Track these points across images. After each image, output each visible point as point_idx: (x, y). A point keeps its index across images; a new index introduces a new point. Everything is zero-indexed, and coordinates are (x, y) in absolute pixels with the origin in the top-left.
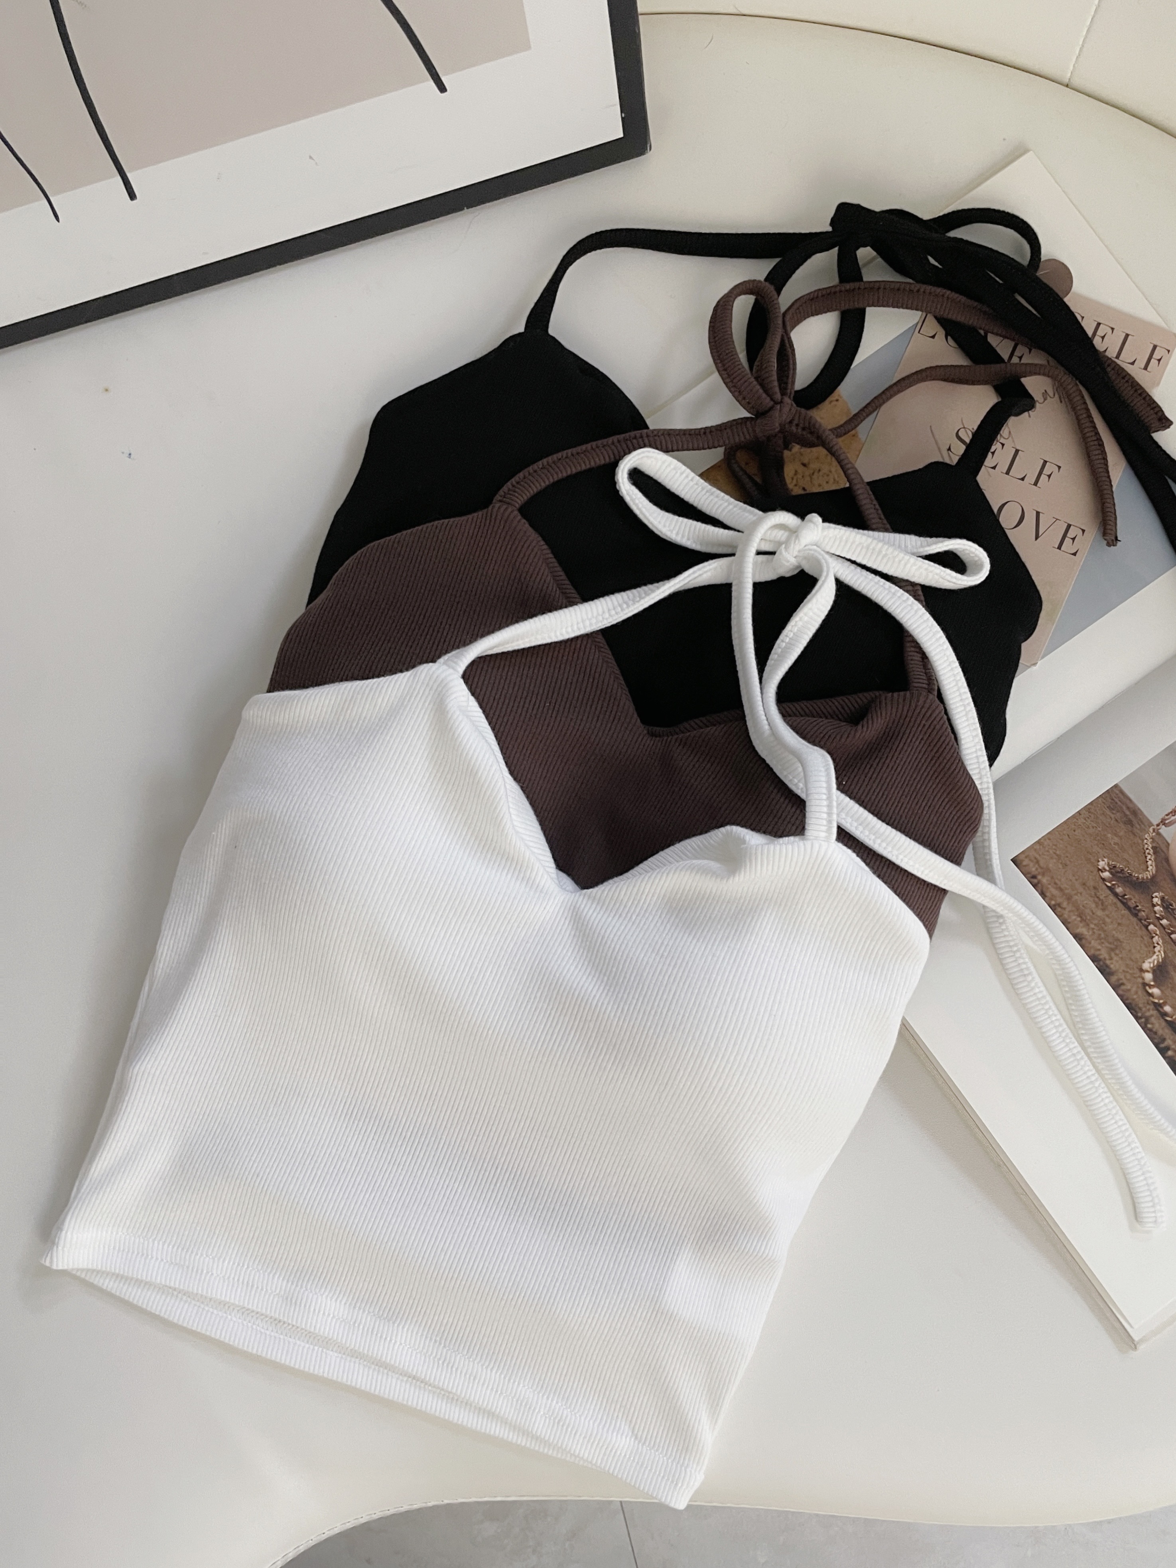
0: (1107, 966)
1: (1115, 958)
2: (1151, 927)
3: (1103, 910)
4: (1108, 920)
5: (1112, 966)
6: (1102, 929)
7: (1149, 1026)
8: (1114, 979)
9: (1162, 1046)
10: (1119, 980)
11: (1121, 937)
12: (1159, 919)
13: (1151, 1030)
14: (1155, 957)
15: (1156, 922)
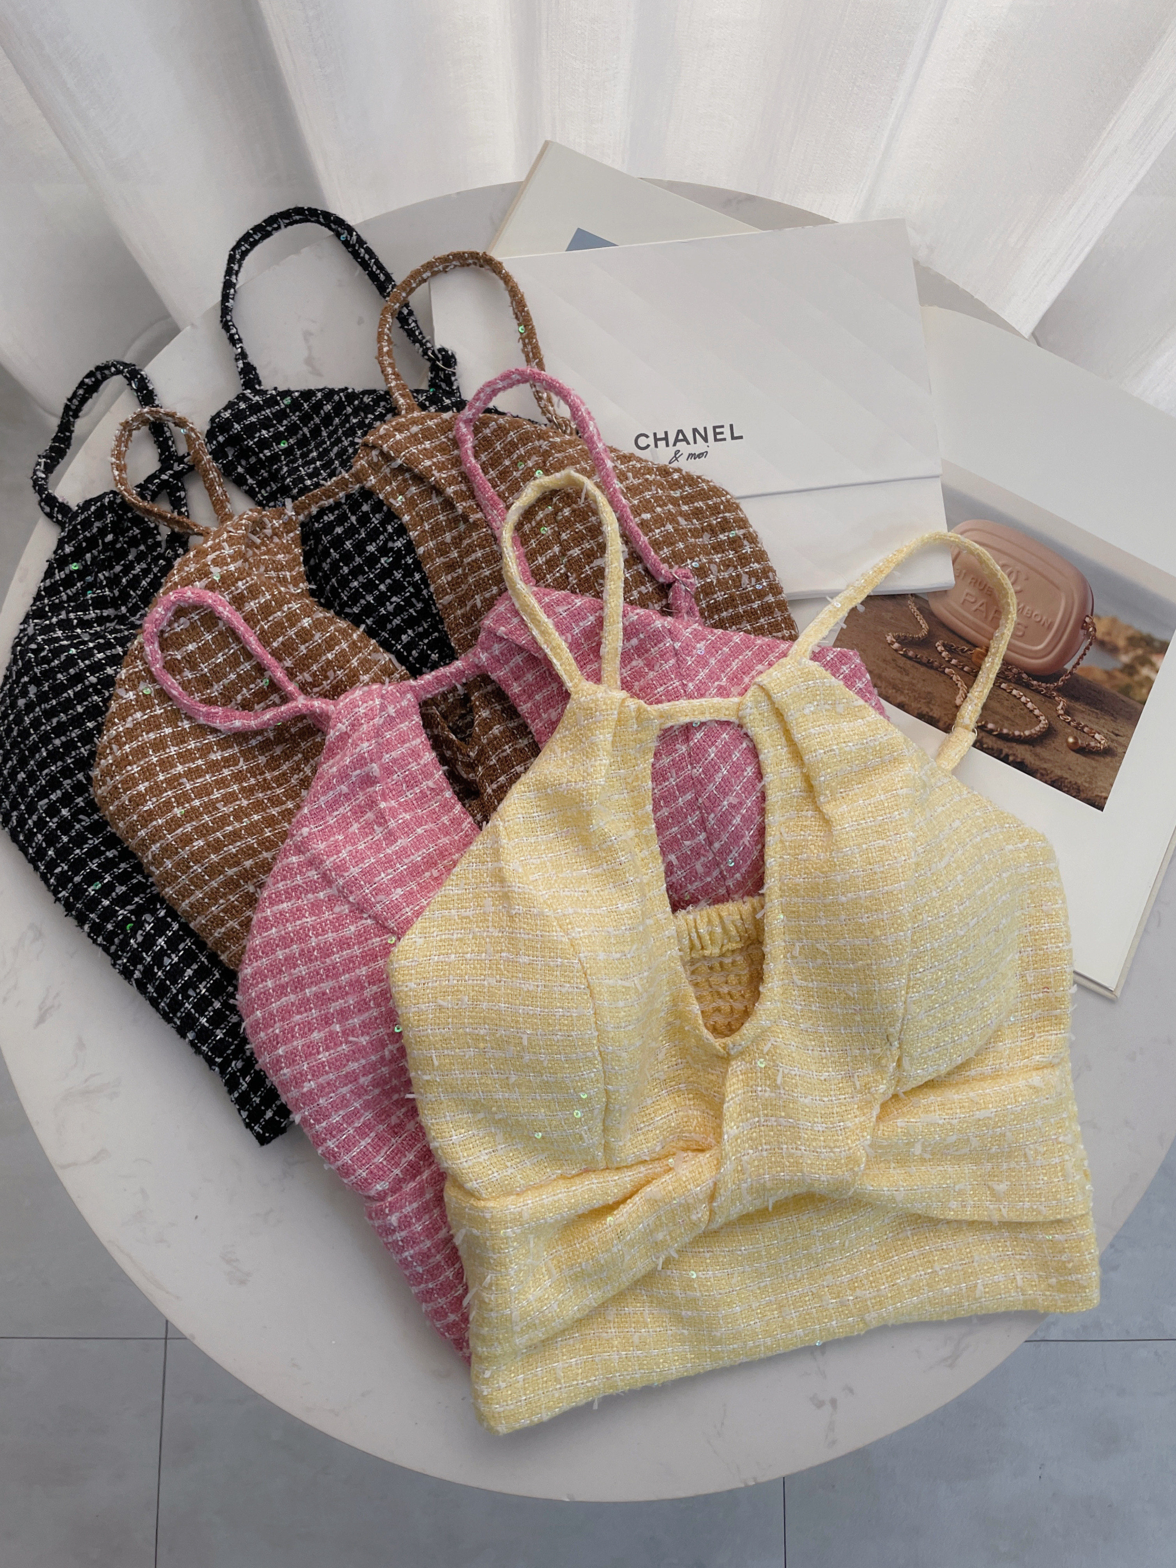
0: (932, 717)
1: (934, 708)
2: (947, 670)
3: (908, 675)
4: (914, 682)
5: (935, 715)
6: (914, 691)
7: (985, 746)
8: (941, 724)
9: (1002, 756)
10: (945, 723)
11: (929, 690)
12: (949, 661)
13: (988, 748)
14: (961, 692)
15: (948, 665)
